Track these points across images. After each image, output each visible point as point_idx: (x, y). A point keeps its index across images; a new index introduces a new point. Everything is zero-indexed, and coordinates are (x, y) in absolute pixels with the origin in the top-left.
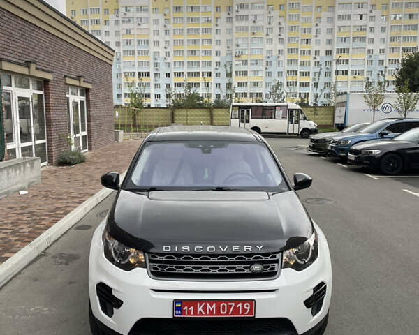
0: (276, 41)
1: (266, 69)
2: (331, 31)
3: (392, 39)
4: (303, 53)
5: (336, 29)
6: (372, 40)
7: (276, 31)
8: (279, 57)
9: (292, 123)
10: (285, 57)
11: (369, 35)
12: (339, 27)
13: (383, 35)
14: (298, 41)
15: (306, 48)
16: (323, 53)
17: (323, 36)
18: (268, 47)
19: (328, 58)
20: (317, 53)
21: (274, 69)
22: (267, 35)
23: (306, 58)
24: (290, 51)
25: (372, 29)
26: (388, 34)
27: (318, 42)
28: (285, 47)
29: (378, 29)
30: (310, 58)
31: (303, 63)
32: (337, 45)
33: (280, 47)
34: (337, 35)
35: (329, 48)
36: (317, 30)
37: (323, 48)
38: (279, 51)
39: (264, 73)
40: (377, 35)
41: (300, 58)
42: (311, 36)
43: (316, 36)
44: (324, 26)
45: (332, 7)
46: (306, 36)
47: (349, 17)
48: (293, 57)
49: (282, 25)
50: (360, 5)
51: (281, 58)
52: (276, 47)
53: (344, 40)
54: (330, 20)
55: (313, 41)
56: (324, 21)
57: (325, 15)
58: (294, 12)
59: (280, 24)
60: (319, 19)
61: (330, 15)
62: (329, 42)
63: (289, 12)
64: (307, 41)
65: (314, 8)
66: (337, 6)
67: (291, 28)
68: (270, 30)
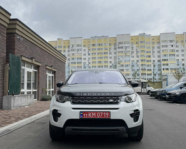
0: (135, 56)
1: (132, 68)
2: (159, 52)
4: (148, 61)
5: (161, 52)
6: (178, 56)
7: (135, 52)
8: (137, 63)
9: (143, 88)
10: (140, 63)
11: (177, 53)
12: (163, 51)
13: (183, 53)
14: (145, 56)
15: (149, 59)
16: (156, 61)
17: (156, 54)
18: (132, 59)
19: (159, 63)
20: (154, 61)
22: (132, 54)
23: (149, 63)
24: (142, 60)
25: (177, 51)
26: (185, 53)
27: (154, 57)
28: (140, 59)
29: (180, 51)
30: (151, 63)
31: (148, 65)
32: (162, 58)
33: (138, 59)
34: (162, 53)
35: (159, 59)
36: (153, 52)
37: (156, 59)
38: (137, 60)
39: (131, 70)
40: (180, 53)
41: (147, 63)
42: (151, 54)
43: (153, 54)
44: (156, 50)
45: (159, 43)
46: (149, 54)
47: (167, 46)
48: (143, 63)
49: (138, 50)
50: (171, 41)
51: (138, 63)
52: (135, 59)
53: (165, 55)
54: (159, 47)
55: (152, 56)
56: (156, 48)
57: (156, 45)
58: (143, 45)
59: (137, 50)
60: (153, 47)
61: (158, 45)
62: (159, 56)
63: (140, 45)
64: (149, 56)
65: (151, 43)
66: (161, 42)
67: (142, 51)
68: (133, 52)
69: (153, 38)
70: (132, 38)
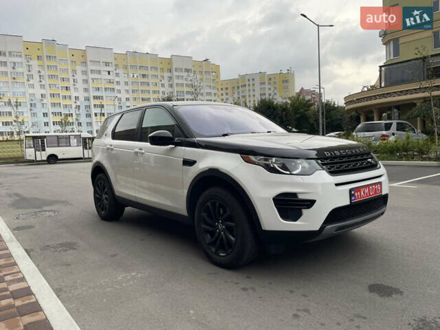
0: (37, 85)
1: (31, 110)
2: (86, 81)
3: (133, 91)
4: (65, 97)
5: (90, 81)
6: (119, 91)
7: (37, 77)
8: (42, 100)
9: (86, 149)
10: (48, 100)
11: (117, 87)
12: (93, 79)
13: (127, 88)
14: (58, 88)
15: (67, 93)
16: (82, 99)
17: (80, 85)
18: (31, 91)
19: (87, 103)
20: (77, 98)
21: (39, 110)
22: (28, 80)
23: (67, 102)
24: (53, 95)
25: (118, 83)
26: (130, 88)
27: (76, 89)
28: (47, 92)
29: (122, 83)
30: (72, 102)
31: (66, 106)
32: (93, 93)
33: (43, 92)
34: (91, 85)
35: (86, 95)
36: (74, 80)
37: (82, 95)
38: (42, 95)
39: (29, 114)
40: (122, 87)
41: (63, 102)
42: (70, 84)
43: (74, 85)
44: (79, 77)
45: (85, 63)
46: (65, 84)
47: (99, 72)
48: (56, 100)
49: (42, 73)
50: (107, 64)
51: (45, 101)
52: (38, 91)
53: (98, 89)
54: (85, 73)
55: (72, 88)
56: (79, 72)
57: (79, 68)
58: (52, 63)
59: (39, 72)
60: (74, 71)
61: (84, 69)
62: (86, 90)
63: (47, 63)
64: (67, 88)
65: (69, 62)
66: (88, 63)
67: (51, 77)
68: (30, 77)
69: (73, 52)
70: (28, 45)
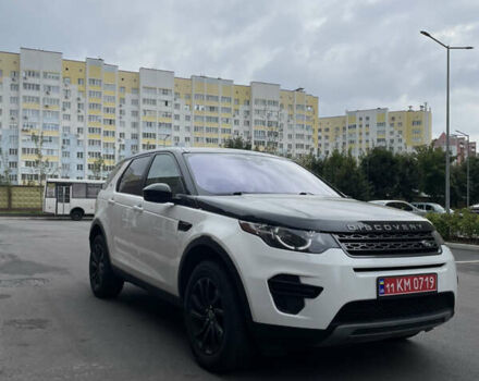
0: (74, 117)
1: (63, 148)
2: (135, 113)
3: (196, 129)
4: (107, 133)
5: (141, 114)
6: (177, 128)
7: (74, 106)
8: (78, 136)
10: (85, 137)
11: (175, 123)
12: (145, 111)
13: (188, 124)
14: (100, 121)
15: (110, 128)
16: (128, 136)
17: (128, 118)
18: (66, 123)
19: (134, 142)
20: (122, 135)
21: (73, 149)
22: (64, 110)
23: (110, 139)
24: (92, 130)
25: (177, 117)
26: (192, 124)
27: (122, 124)
28: (86, 125)
29: (182, 118)
30: (115, 140)
31: (107, 145)
32: (143, 129)
33: (81, 125)
34: (142, 118)
35: (134, 131)
36: (121, 111)
37: (128, 131)
38: (79, 129)
39: (60, 152)
40: (182, 123)
41: (104, 140)
42: (116, 117)
43: (121, 118)
44: (128, 107)
45: (136, 90)
46: (109, 116)
47: (154, 102)
48: (95, 137)
49: (82, 101)
50: (165, 92)
51: (81, 137)
52: (74, 124)
53: (150, 124)
54: (135, 102)
55: (117, 122)
56: (128, 101)
57: (129, 96)
58: (95, 88)
59: (79, 99)
60: (123, 100)
61: (134, 97)
62: (135, 125)
63: (90, 88)
64: (111, 122)
65: (117, 88)
66: (141, 90)
67: (93, 106)
68: (67, 105)
69: (124, 76)
70: (69, 66)
